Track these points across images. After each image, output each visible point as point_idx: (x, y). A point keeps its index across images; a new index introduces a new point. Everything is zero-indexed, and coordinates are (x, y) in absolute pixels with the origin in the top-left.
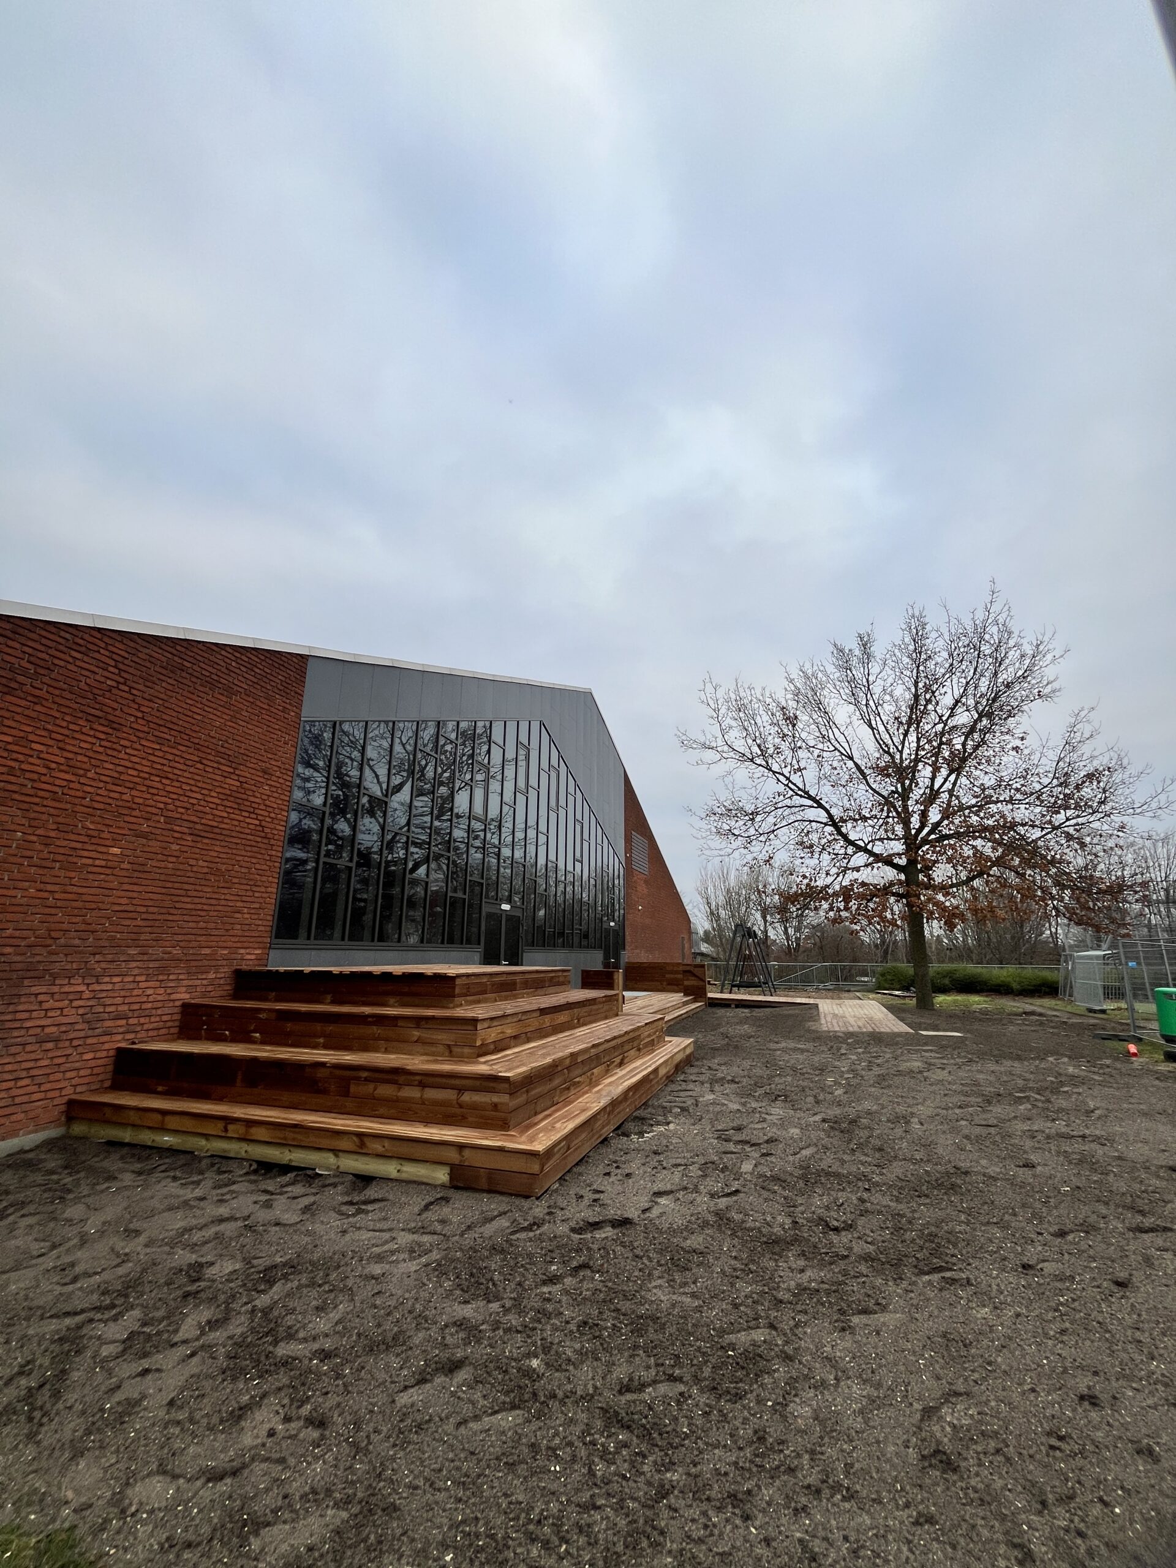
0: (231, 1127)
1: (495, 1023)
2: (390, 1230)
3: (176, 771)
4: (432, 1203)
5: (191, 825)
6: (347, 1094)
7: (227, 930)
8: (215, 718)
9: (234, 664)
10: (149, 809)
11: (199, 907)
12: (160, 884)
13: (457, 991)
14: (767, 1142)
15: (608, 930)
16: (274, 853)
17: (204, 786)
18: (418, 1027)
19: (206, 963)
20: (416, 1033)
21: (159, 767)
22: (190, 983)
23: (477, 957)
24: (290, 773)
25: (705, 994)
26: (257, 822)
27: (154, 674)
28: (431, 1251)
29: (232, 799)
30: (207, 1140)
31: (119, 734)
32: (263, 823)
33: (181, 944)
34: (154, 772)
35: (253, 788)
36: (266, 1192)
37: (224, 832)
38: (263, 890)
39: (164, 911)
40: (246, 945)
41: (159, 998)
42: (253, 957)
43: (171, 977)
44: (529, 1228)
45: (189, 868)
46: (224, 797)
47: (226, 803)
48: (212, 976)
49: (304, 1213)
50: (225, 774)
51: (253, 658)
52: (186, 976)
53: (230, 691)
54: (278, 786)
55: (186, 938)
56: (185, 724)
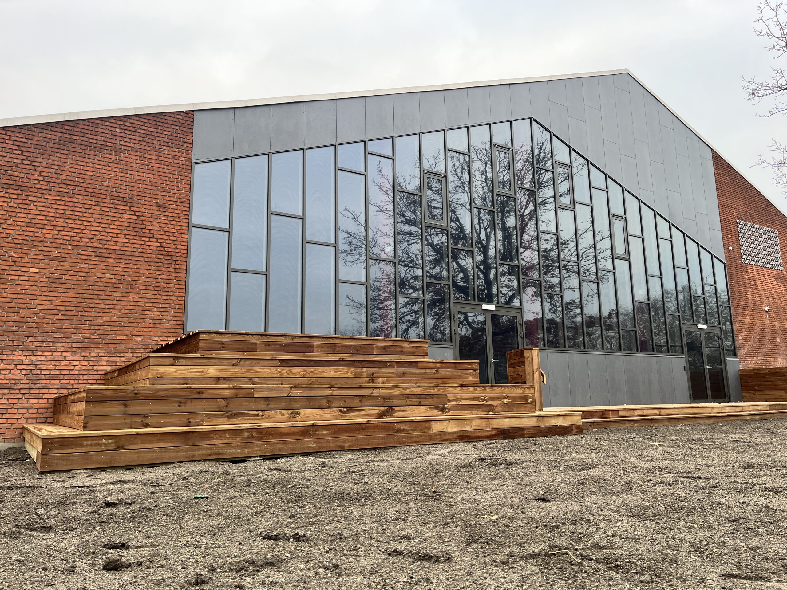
3: (76, 213)
5: (96, 250)
7: (139, 323)
8: (106, 172)
9: (118, 130)
10: (58, 241)
11: (111, 306)
12: (74, 291)
15: (697, 333)
16: (178, 266)
17: (103, 221)
22: (111, 359)
23: (448, 353)
24: (187, 205)
26: (159, 244)
27: (49, 149)
29: (131, 229)
31: (26, 194)
32: (164, 245)
33: (98, 332)
34: (58, 215)
35: (152, 220)
37: (127, 253)
38: (171, 294)
39: (81, 309)
40: (159, 334)
41: (84, 368)
43: (92, 354)
45: (98, 280)
46: (123, 228)
47: (125, 232)
50: (121, 211)
51: (136, 122)
52: (105, 354)
53: (118, 151)
54: (176, 215)
55: (102, 328)
56: (80, 180)
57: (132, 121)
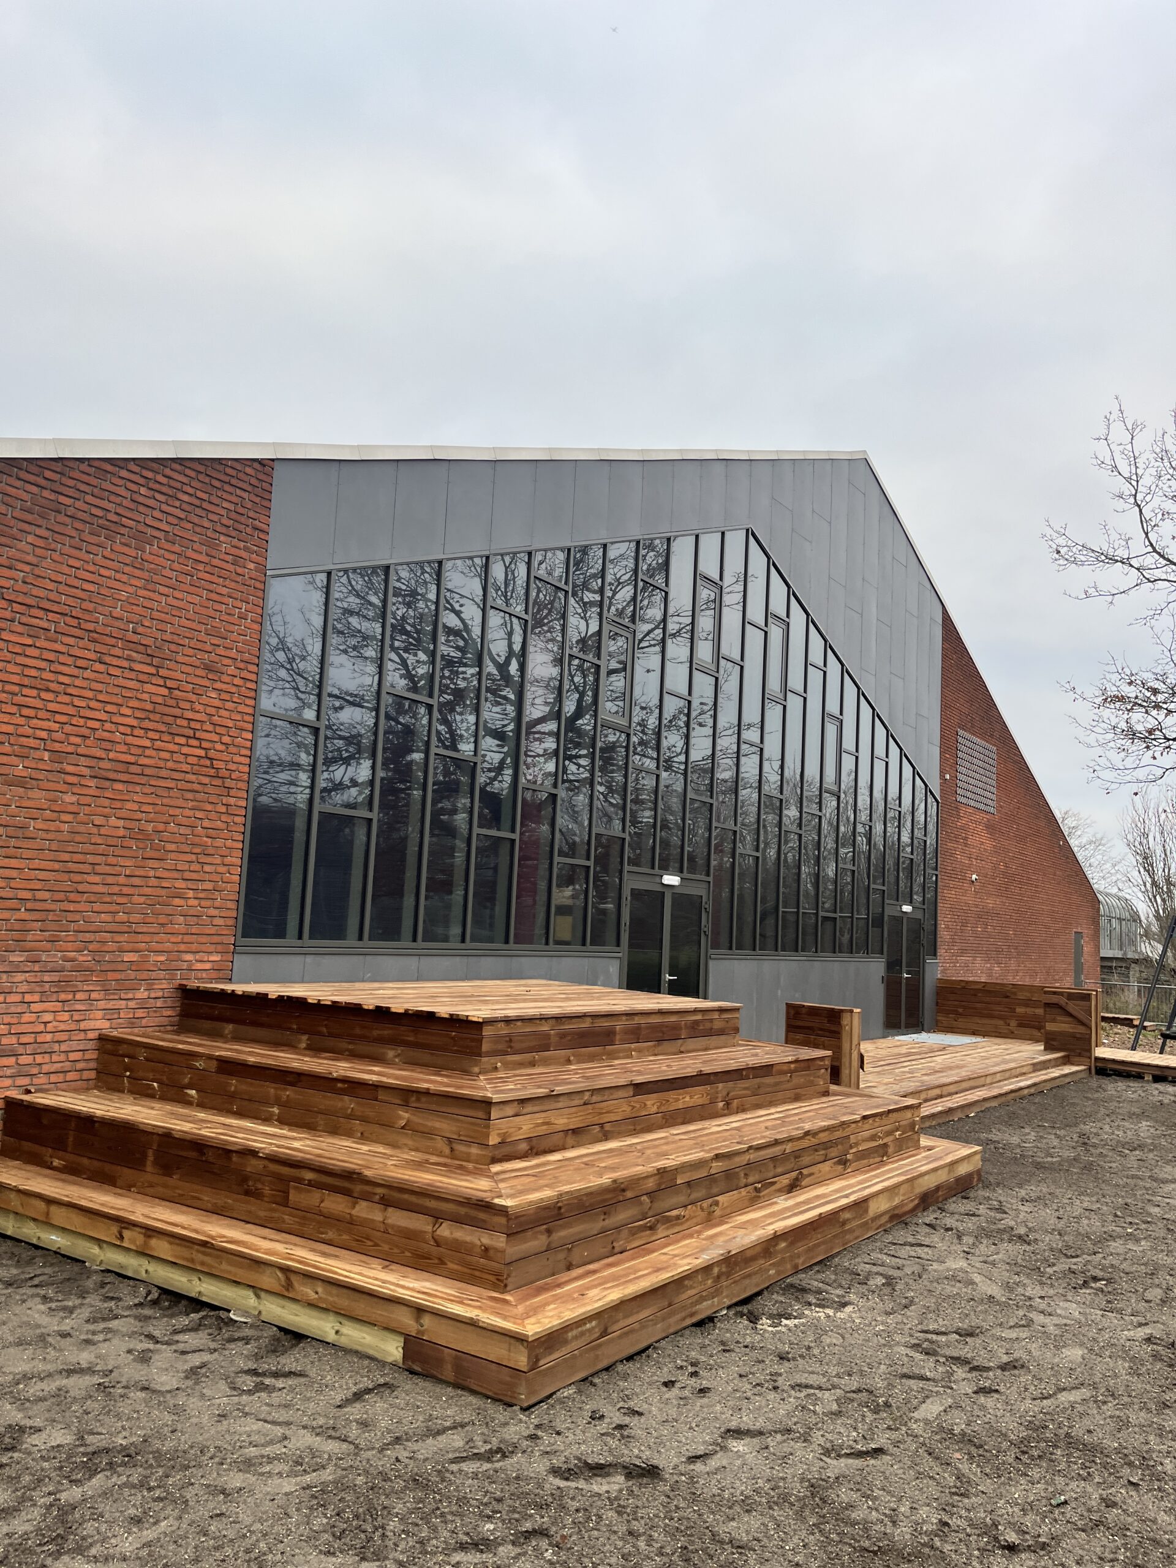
0: (127, 1234)
1: (529, 1108)
2: (288, 1424)
3: (62, 679)
4: (368, 1391)
5: (93, 762)
6: (285, 1203)
7: (162, 925)
8: (117, 585)
9: (143, 490)
10: (24, 741)
11: (116, 889)
12: (52, 856)
13: (485, 1047)
14: (1004, 1367)
15: (900, 918)
16: (232, 801)
17: (108, 698)
18: (406, 1104)
19: (132, 974)
20: (404, 1115)
21: (33, 672)
22: (111, 1005)
23: (614, 968)
24: (254, 668)
25: (1089, 1050)
26: (202, 753)
27: (13, 522)
28: (324, 1467)
29: (157, 717)
30: (101, 1247)
32: (212, 754)
33: (91, 947)
34: (26, 681)
35: (193, 697)
36: (150, 1337)
37: (147, 771)
38: (218, 861)
39: (61, 896)
40: (194, 947)
41: (62, 1027)
42: (208, 966)
43: (79, 996)
44: (488, 1456)
45: (95, 830)
46: (142, 715)
47: (147, 724)
48: (142, 994)
49: (187, 1378)
50: (142, 677)
51: (175, 475)
52: (101, 995)
53: (141, 538)
54: (234, 689)
55: (98, 936)
56: (70, 601)
57: (168, 471)
